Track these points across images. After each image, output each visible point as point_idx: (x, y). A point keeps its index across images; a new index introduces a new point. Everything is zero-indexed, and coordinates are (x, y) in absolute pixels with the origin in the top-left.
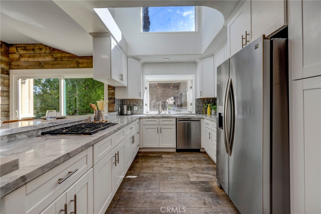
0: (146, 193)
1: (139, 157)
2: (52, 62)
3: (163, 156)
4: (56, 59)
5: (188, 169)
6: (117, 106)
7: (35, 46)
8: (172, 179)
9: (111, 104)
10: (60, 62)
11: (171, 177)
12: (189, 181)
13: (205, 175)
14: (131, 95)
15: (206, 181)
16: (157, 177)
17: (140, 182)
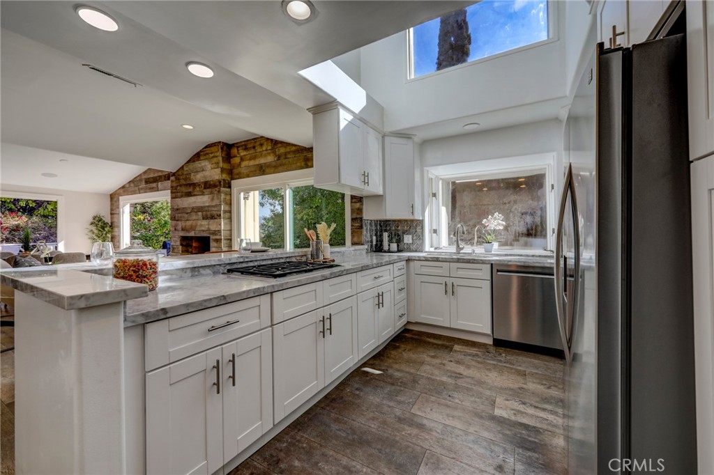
0: (383, 404)
1: (404, 340)
2: (274, 164)
3: (457, 347)
4: (279, 157)
5: (501, 388)
6: (366, 234)
7: (255, 142)
8: (450, 396)
9: (356, 230)
10: (284, 161)
11: (450, 393)
12: (487, 413)
13: (542, 414)
14: (392, 211)
15: (534, 427)
16: (418, 384)
17: (382, 384)
